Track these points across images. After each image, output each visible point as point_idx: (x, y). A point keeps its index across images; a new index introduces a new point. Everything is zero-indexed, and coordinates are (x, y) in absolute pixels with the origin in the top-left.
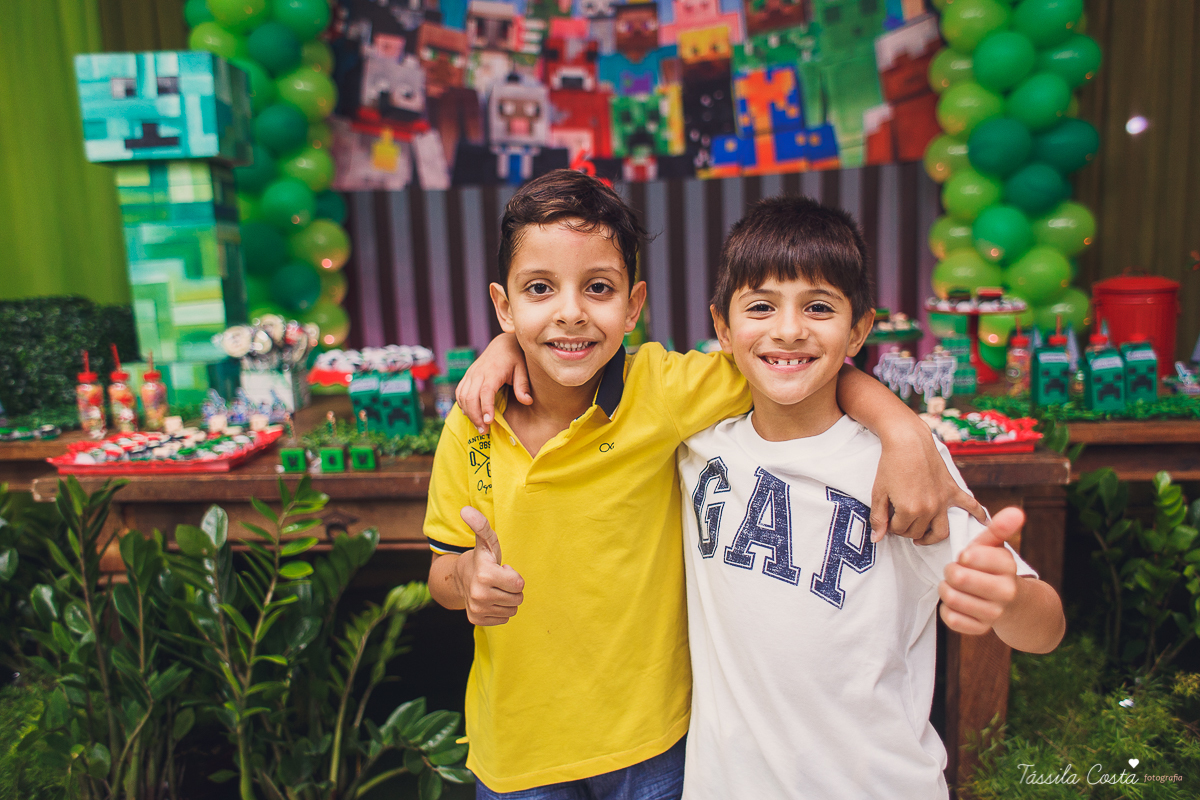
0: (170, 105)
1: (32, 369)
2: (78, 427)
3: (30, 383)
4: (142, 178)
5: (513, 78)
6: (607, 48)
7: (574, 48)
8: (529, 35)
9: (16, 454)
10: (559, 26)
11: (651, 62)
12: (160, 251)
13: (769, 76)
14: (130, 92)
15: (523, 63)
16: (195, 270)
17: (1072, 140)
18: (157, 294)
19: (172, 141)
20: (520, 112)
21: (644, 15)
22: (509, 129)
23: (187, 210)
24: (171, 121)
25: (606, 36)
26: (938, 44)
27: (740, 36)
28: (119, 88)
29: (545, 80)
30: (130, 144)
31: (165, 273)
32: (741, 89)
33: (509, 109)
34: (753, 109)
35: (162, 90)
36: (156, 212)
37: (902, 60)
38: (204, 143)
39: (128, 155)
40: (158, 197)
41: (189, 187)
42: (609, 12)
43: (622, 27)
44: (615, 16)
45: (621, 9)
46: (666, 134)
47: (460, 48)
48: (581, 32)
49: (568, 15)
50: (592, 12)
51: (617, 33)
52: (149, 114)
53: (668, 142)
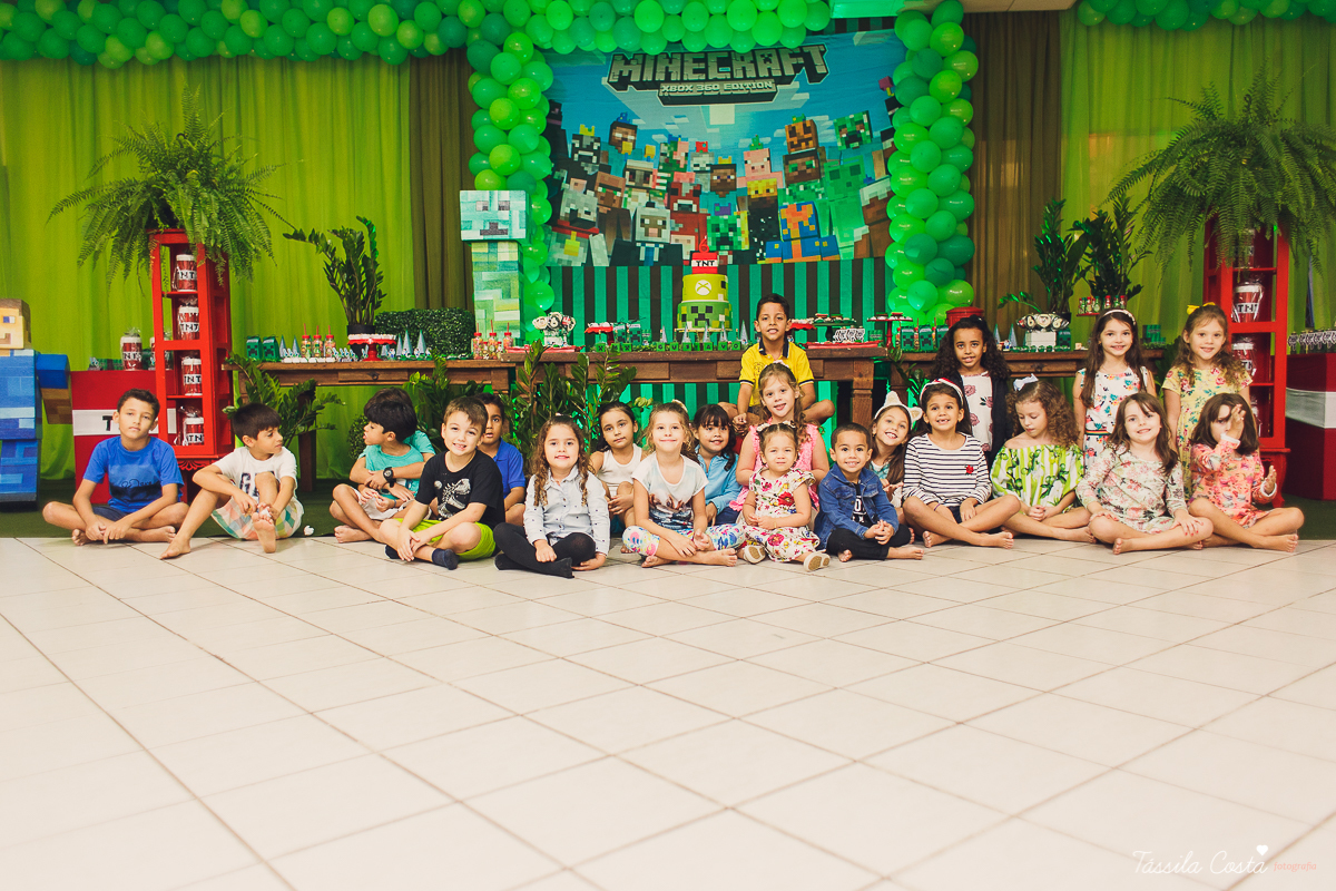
0: (504, 215)
4: (484, 248)
5: (650, 205)
6: (706, 189)
7: (686, 189)
8: (660, 181)
10: (678, 176)
11: (731, 198)
12: (491, 284)
13: (799, 207)
14: (485, 208)
15: (656, 195)
16: (507, 295)
17: (960, 246)
18: (487, 306)
19: (504, 232)
20: (654, 224)
21: (729, 171)
22: (647, 234)
23: (505, 265)
24: (504, 222)
25: (705, 182)
26: (891, 194)
27: (782, 185)
28: (481, 207)
29: (669, 206)
30: (483, 232)
31: (493, 296)
32: (782, 215)
33: (647, 221)
34: (789, 225)
35: (500, 208)
36: (490, 266)
37: (874, 201)
38: (519, 232)
39: (482, 238)
40: (492, 259)
41: (507, 253)
42: (708, 169)
43: (715, 178)
44: (711, 171)
45: (714, 167)
46: (739, 238)
47: (620, 187)
48: (691, 180)
49: (684, 170)
50: (698, 169)
51: (712, 181)
52: (493, 219)
53: (740, 243)
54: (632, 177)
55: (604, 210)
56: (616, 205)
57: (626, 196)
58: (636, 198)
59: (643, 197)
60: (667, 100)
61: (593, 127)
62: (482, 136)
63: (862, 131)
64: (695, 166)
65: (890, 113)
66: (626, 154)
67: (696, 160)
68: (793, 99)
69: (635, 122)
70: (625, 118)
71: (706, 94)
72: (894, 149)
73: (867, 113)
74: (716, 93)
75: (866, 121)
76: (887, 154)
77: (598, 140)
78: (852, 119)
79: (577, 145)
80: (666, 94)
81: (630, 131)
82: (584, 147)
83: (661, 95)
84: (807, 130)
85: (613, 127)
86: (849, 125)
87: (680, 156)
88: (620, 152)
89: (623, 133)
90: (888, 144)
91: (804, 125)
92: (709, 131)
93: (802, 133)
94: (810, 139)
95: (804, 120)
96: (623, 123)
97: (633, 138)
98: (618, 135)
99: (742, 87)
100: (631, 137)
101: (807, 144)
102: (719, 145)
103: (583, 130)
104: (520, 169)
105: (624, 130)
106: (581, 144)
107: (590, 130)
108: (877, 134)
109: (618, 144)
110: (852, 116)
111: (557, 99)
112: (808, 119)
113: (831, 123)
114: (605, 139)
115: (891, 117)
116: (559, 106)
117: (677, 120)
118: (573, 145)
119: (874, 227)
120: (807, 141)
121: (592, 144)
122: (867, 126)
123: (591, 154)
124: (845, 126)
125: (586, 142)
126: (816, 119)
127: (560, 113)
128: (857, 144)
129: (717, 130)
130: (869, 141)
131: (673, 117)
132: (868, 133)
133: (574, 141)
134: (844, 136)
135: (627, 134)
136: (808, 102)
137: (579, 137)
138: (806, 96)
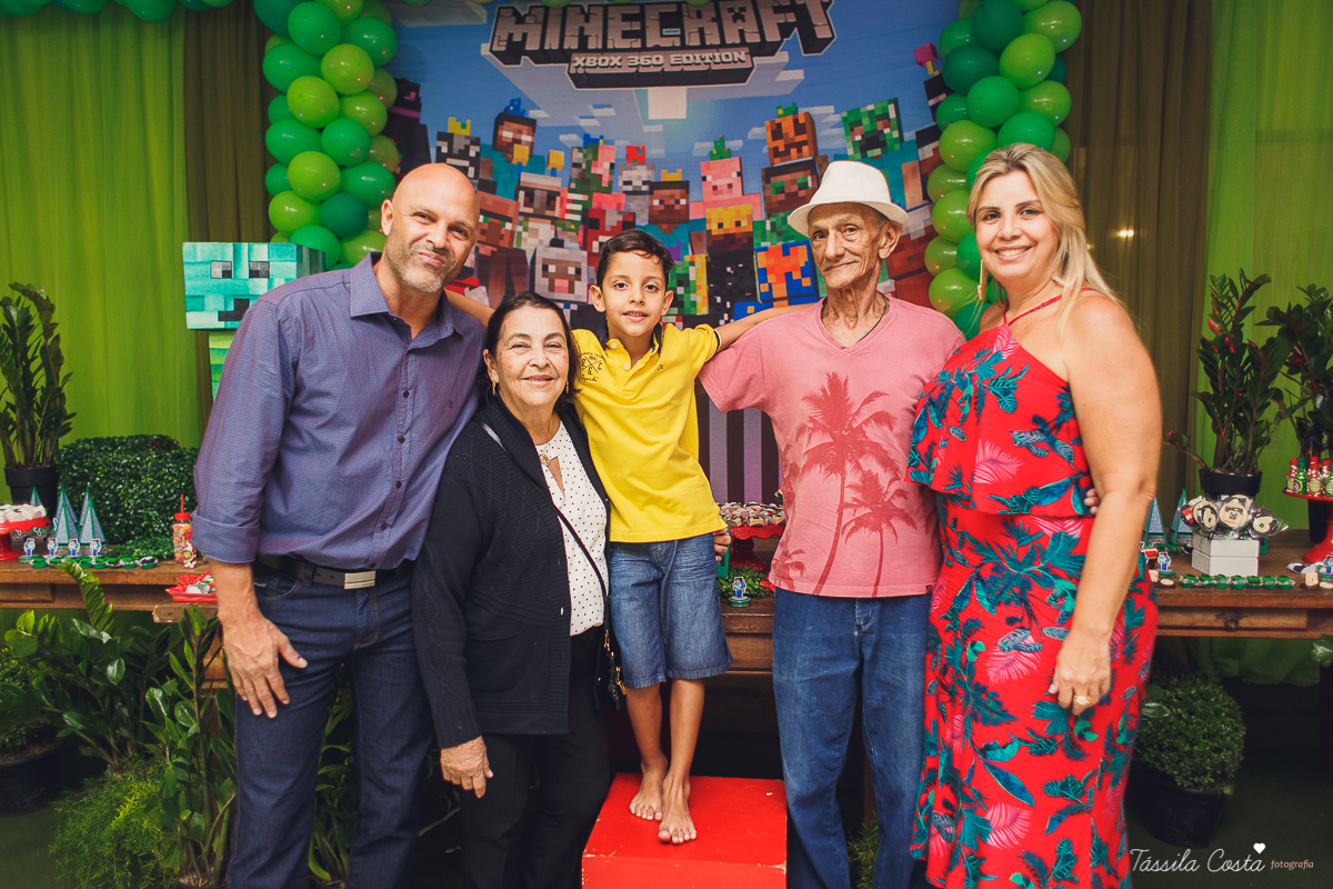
0: (259, 286)
1: (129, 504)
2: (171, 557)
3: (127, 516)
5: (557, 243)
6: (642, 221)
7: (612, 219)
8: (573, 206)
9: (121, 580)
10: (599, 200)
11: (681, 233)
13: (786, 250)
14: (227, 274)
15: (566, 229)
20: (562, 274)
21: (677, 192)
22: (552, 288)
25: (641, 211)
26: (930, 233)
27: (760, 215)
28: (218, 271)
29: (585, 246)
30: (223, 316)
32: (761, 260)
33: (552, 269)
34: (771, 278)
35: (254, 274)
39: (222, 325)
42: (645, 188)
43: (656, 203)
44: (650, 193)
45: (655, 186)
46: (693, 297)
47: (510, 214)
48: (619, 205)
49: (608, 190)
50: (630, 188)
51: (651, 207)
52: (241, 293)
53: (694, 304)
54: (529, 200)
55: (486, 250)
56: (504, 243)
57: (520, 228)
58: (535, 233)
59: (545, 231)
60: (583, 80)
61: (468, 122)
62: (280, 136)
63: (887, 131)
64: (626, 183)
65: (932, 102)
66: (520, 164)
67: (626, 175)
68: (778, 79)
69: (532, 114)
70: (517, 107)
71: (642, 70)
72: (937, 161)
73: (895, 102)
74: (658, 69)
75: (892, 115)
76: (926, 170)
77: (476, 142)
78: (871, 112)
79: (445, 150)
80: (581, 71)
81: (525, 128)
82: (455, 152)
83: (573, 71)
84: (799, 129)
85: (500, 121)
86: (866, 121)
87: (602, 169)
88: (510, 160)
89: (515, 131)
90: (927, 152)
91: (796, 121)
92: (646, 129)
93: (791, 134)
94: (805, 143)
95: (795, 113)
96: (514, 114)
97: (529, 139)
98: (507, 134)
99: (698, 61)
100: (526, 138)
101: (800, 151)
102: (662, 151)
103: (453, 126)
104: (340, 190)
105: (516, 126)
106: (450, 147)
107: (464, 126)
108: (909, 136)
109: (506, 149)
110: (870, 107)
111: (412, 78)
112: (802, 111)
113: (837, 118)
114: (487, 140)
115: (934, 109)
116: (416, 88)
117: (598, 112)
118: (439, 149)
119: (903, 282)
120: (799, 146)
121: (467, 148)
122: (894, 123)
123: (466, 163)
124: (859, 123)
125: (459, 145)
126: (815, 111)
127: (418, 99)
128: (877, 152)
129: (659, 128)
130: (897, 147)
131: (590, 107)
132: (896, 134)
133: (440, 143)
134: (858, 138)
135: (520, 132)
136: (802, 85)
137: (446, 137)
138: (799, 75)
